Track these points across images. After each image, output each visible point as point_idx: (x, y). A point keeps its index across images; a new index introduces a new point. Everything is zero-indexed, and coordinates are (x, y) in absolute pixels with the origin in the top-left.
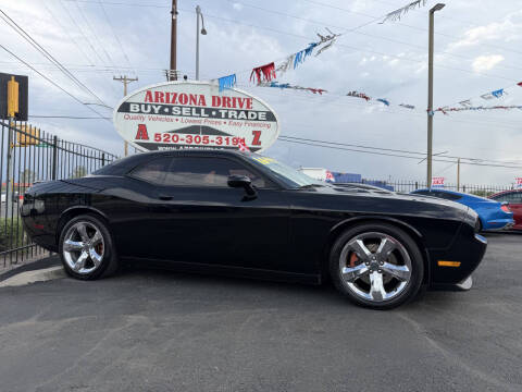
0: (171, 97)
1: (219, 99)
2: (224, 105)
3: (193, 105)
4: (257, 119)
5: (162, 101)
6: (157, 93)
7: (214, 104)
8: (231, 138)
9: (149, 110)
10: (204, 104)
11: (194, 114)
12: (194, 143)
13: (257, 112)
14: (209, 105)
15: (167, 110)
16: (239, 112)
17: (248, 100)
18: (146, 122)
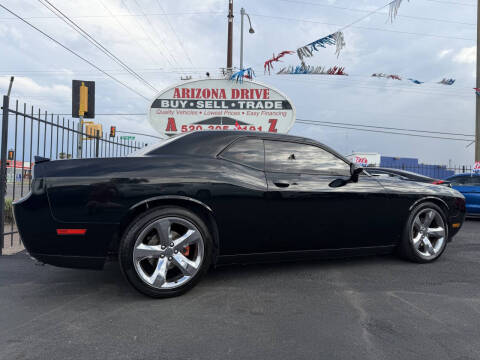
0: (196, 93)
1: (238, 91)
2: (243, 97)
3: (215, 99)
4: (273, 108)
6: (184, 90)
7: (233, 97)
8: (249, 127)
9: (177, 105)
10: (224, 97)
11: (215, 106)
13: (273, 102)
14: (229, 97)
16: (256, 102)
17: (265, 91)
18: (175, 116)
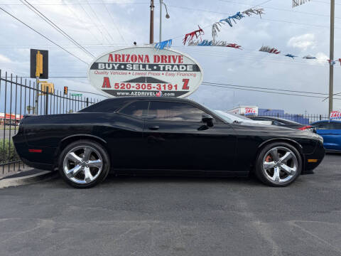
0: (126, 58)
1: (159, 57)
2: (162, 62)
3: (141, 62)
4: (186, 70)
5: (120, 61)
6: (116, 55)
7: (155, 61)
8: (167, 85)
9: (111, 67)
10: (148, 61)
12: (141, 89)
13: (186, 65)
14: (152, 62)
15: (123, 67)
16: (173, 66)
17: (180, 57)
18: (109, 76)
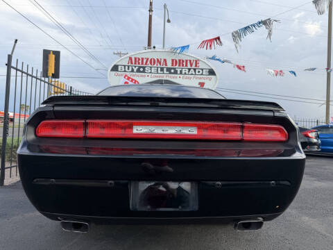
0: (145, 61)
1: (176, 61)
2: (179, 66)
3: (159, 66)
4: (202, 74)
5: (139, 64)
6: (135, 59)
7: (172, 65)
9: (130, 70)
10: (166, 65)
11: (159, 72)
14: (169, 65)
15: (142, 69)
16: (189, 69)
17: (196, 61)
